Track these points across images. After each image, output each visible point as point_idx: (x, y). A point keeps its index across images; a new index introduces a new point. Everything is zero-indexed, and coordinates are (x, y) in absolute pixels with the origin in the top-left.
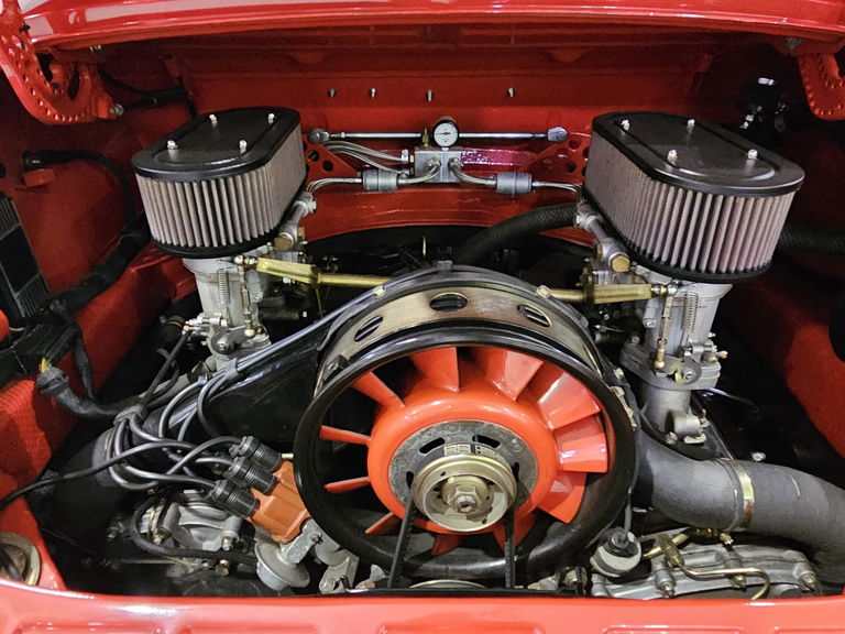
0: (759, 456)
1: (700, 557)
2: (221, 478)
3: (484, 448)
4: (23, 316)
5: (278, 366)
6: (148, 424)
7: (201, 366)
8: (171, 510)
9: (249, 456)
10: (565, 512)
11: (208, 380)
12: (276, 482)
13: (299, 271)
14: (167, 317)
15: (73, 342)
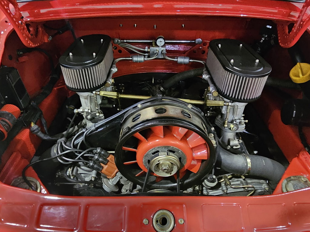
0: (256, 152)
1: (236, 182)
2: (91, 160)
3: (171, 154)
4: (23, 107)
5: (108, 126)
6: (68, 143)
7: (81, 123)
8: (75, 169)
9: (100, 153)
10: (195, 170)
11: (86, 130)
12: (108, 161)
13: (113, 94)
14: (68, 106)
15: (40, 116)
